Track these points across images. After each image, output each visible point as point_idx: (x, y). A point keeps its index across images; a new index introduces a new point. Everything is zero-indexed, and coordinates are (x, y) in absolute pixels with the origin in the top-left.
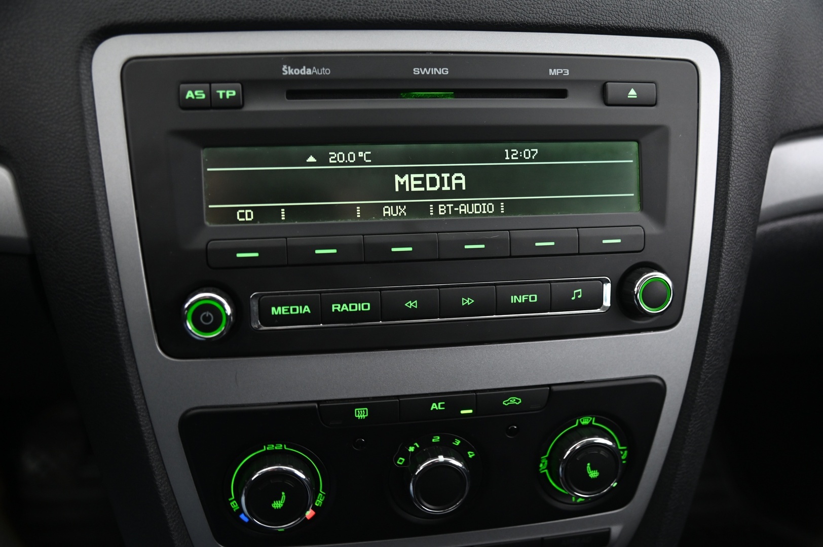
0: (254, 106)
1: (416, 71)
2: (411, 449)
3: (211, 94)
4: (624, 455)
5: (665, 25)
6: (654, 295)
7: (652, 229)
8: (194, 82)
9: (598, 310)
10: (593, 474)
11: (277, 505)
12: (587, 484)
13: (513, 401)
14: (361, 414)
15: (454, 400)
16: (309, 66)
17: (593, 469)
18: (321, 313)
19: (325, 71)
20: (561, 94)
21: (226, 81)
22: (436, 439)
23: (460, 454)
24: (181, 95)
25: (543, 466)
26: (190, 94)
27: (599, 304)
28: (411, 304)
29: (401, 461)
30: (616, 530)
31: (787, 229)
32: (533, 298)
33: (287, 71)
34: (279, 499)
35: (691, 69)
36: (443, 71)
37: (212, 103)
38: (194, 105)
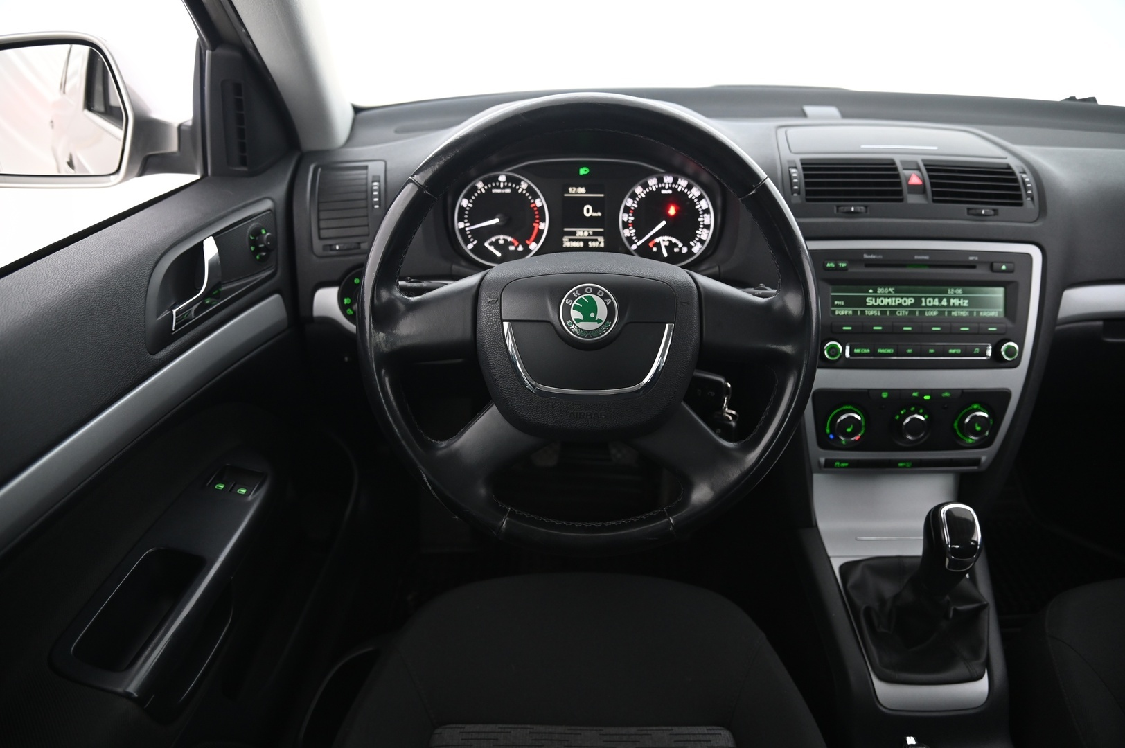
0: (852, 270)
1: (916, 257)
2: (902, 412)
3: (837, 265)
4: (991, 423)
5: (1018, 239)
6: (1010, 351)
7: (1010, 325)
8: (830, 260)
9: (984, 358)
10: (978, 428)
11: (849, 430)
12: (975, 433)
13: (947, 394)
14: (885, 395)
15: (923, 392)
16: (874, 254)
17: (979, 425)
18: (874, 353)
19: (880, 257)
20: (973, 267)
21: (843, 260)
22: (913, 409)
23: (922, 415)
24: (824, 265)
25: (956, 425)
26: (828, 265)
27: (984, 355)
28: (909, 351)
29: (897, 417)
30: (984, 459)
31: (1069, 329)
32: (958, 351)
33: (866, 256)
34: (849, 427)
35: (1028, 257)
36: (926, 257)
37: (837, 268)
38: (830, 269)
